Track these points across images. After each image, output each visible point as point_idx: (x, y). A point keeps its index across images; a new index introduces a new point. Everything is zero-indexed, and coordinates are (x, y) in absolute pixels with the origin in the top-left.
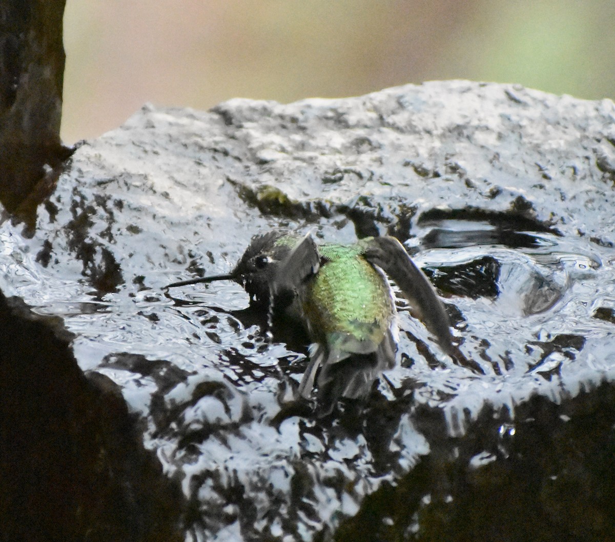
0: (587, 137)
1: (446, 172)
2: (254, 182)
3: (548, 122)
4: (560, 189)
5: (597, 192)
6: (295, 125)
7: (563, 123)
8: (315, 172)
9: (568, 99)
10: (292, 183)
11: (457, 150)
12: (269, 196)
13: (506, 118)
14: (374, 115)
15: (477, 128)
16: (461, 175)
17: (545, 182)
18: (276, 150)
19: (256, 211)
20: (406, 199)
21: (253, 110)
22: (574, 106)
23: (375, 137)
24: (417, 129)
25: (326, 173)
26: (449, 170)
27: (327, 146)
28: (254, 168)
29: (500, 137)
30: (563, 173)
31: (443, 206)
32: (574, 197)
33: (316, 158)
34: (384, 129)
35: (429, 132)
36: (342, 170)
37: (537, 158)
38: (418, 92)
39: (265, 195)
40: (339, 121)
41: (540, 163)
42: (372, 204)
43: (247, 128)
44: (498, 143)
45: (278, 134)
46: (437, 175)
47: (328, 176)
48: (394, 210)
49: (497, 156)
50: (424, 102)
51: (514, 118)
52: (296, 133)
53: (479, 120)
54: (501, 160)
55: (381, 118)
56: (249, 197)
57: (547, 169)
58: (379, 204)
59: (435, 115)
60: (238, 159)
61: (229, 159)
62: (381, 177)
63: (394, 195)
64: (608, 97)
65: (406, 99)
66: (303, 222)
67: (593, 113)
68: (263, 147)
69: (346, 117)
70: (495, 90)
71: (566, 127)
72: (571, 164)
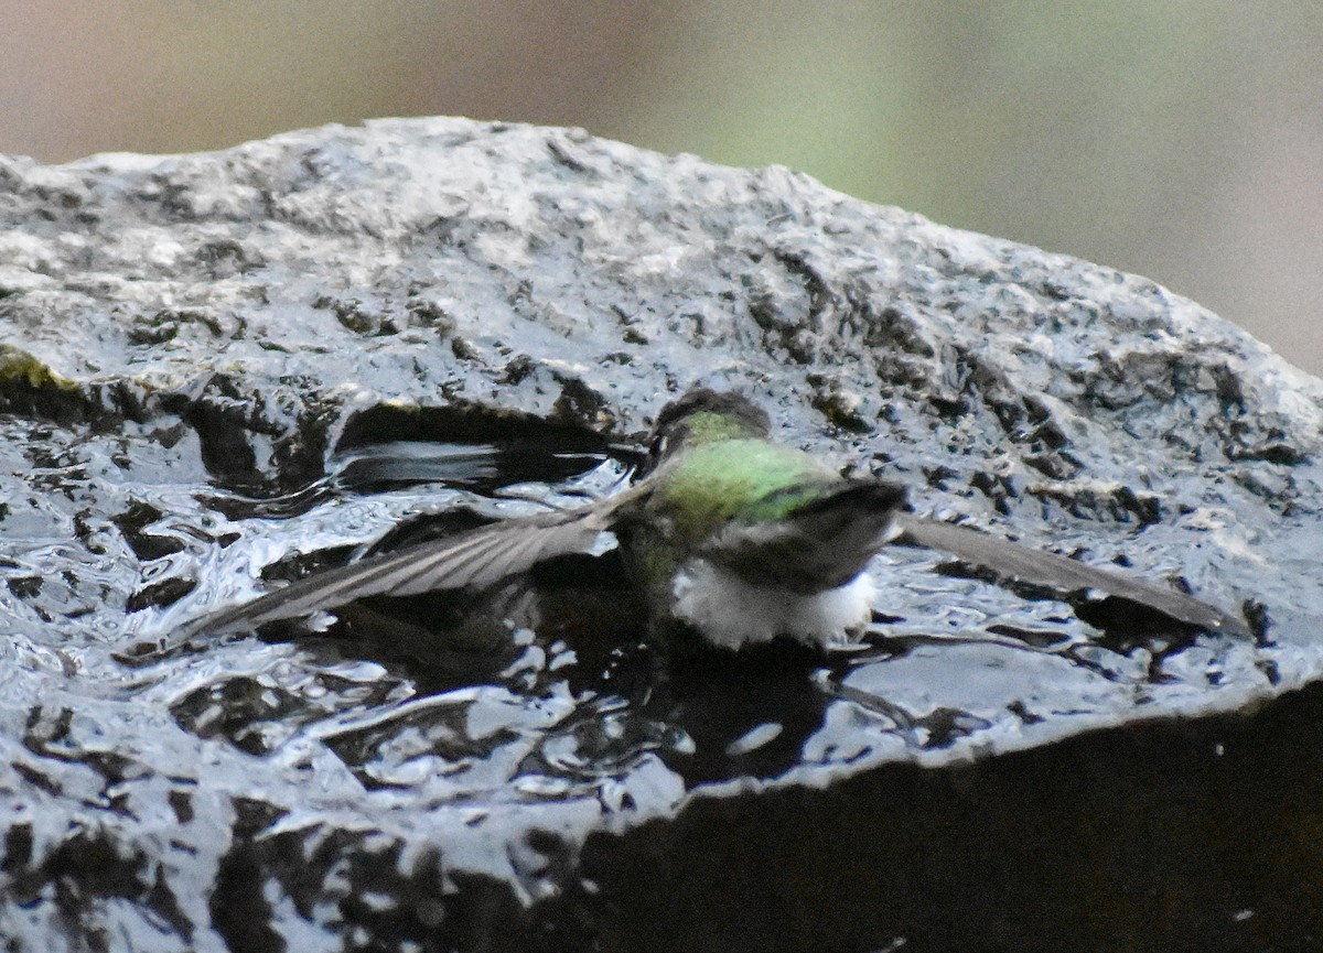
0: (730, 251)
1: (410, 324)
3: (643, 214)
4: (665, 366)
5: (750, 374)
7: (676, 216)
10: (60, 343)
11: (437, 274)
14: (249, 192)
15: (483, 224)
16: (443, 331)
20: (317, 383)
22: (703, 179)
23: (252, 242)
24: (347, 226)
25: (139, 319)
29: (534, 245)
33: (118, 288)
34: (272, 225)
36: (175, 315)
37: (615, 295)
40: (172, 204)
41: (622, 306)
44: (528, 261)
45: (32, 232)
46: (388, 329)
47: (143, 328)
48: (291, 405)
49: (525, 288)
51: (568, 204)
55: (266, 198)
58: (256, 393)
59: (388, 194)
62: (263, 332)
63: (289, 372)
64: (779, 161)
66: (83, 430)
67: (745, 197)
69: (186, 195)
71: (683, 227)
72: (692, 311)
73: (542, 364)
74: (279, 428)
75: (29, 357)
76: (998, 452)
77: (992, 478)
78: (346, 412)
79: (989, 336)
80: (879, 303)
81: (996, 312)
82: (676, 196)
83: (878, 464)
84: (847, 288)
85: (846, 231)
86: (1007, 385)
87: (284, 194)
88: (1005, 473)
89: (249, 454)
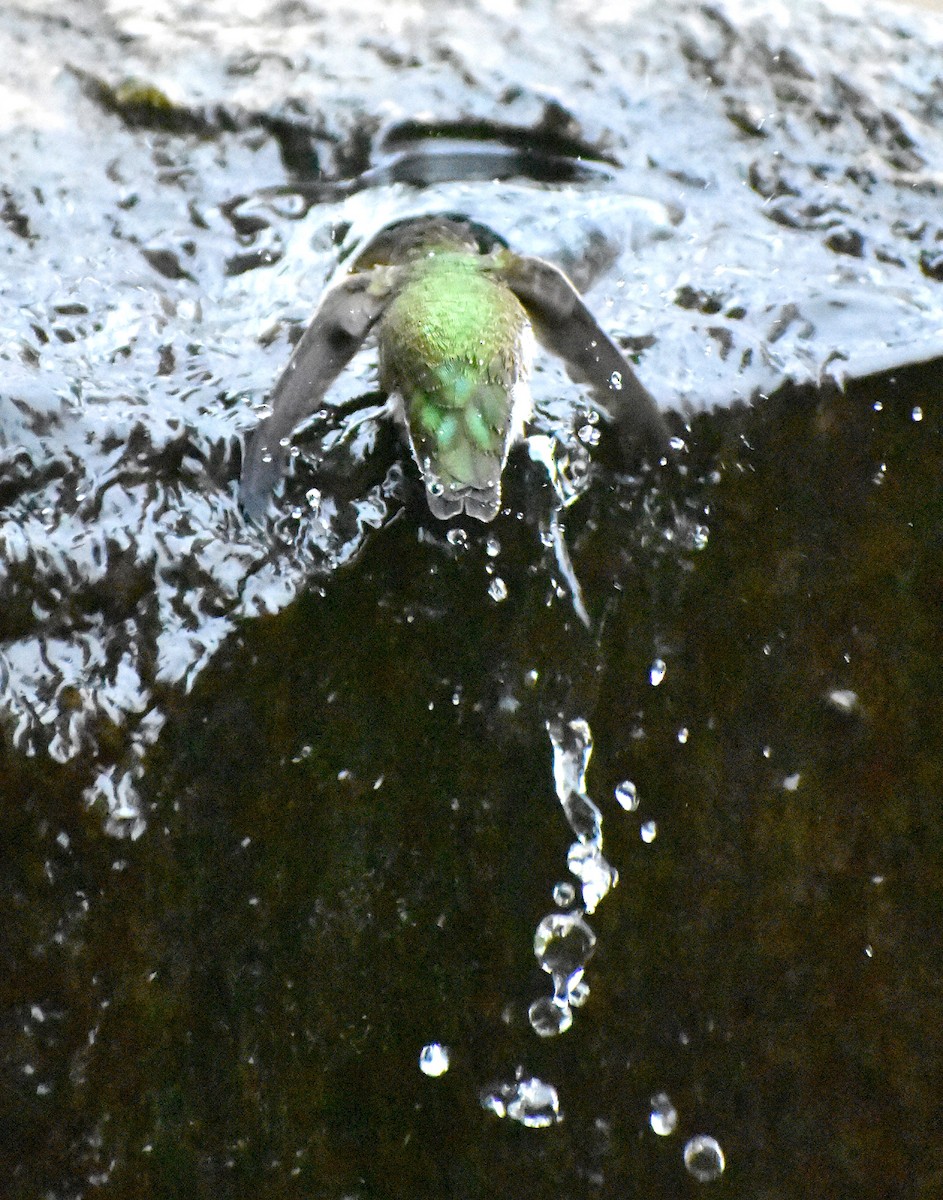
2: (112, 70)
12: (137, 94)
19: (115, 121)
28: (112, 48)
31: (425, 116)
39: (129, 93)
46: (415, 63)
56: (104, 97)
60: (86, 33)
66: (192, 138)
75: (151, 85)
78: (386, 126)
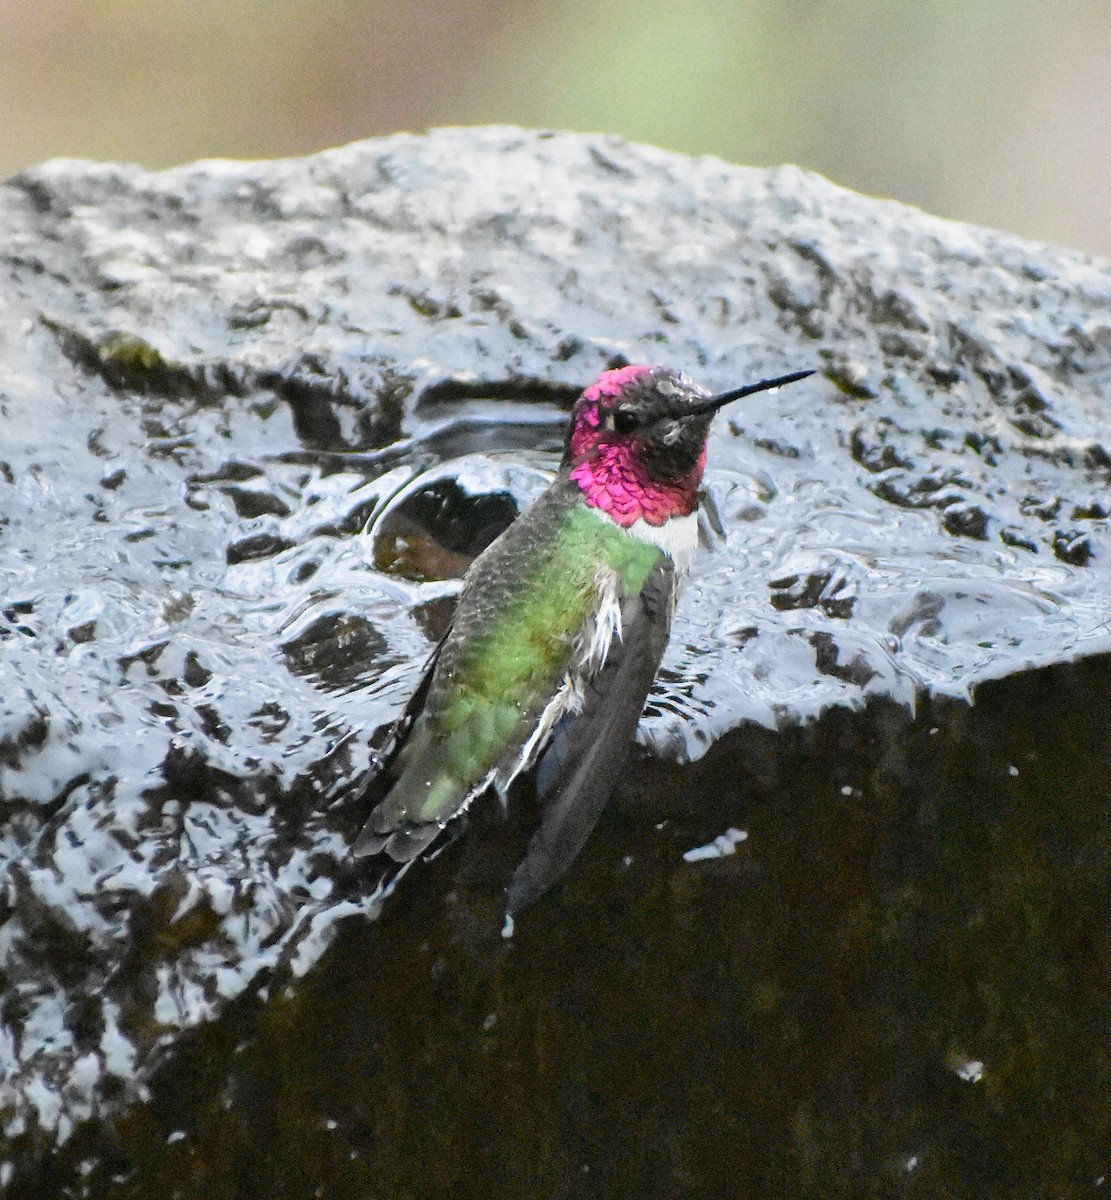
0: (748, 241)
1: (473, 309)
2: (94, 324)
3: (673, 210)
4: (695, 343)
5: (769, 349)
6: (174, 214)
7: (702, 211)
8: (213, 307)
9: (713, 165)
10: (168, 327)
11: (495, 264)
12: (123, 351)
13: (590, 201)
14: (330, 194)
17: (667, 329)
18: (137, 262)
19: (98, 383)
20: (393, 361)
21: (93, 182)
22: (725, 179)
23: (333, 238)
24: (416, 222)
25: (236, 307)
26: (478, 303)
27: (240, 253)
28: (93, 296)
29: (580, 239)
30: (702, 310)
31: (466, 376)
32: (724, 359)
33: (216, 278)
34: (352, 222)
35: (439, 228)
36: (268, 302)
37: (651, 281)
38: (416, 149)
39: (115, 350)
40: (263, 205)
41: (657, 291)
42: (328, 369)
43: (80, 218)
45: (141, 230)
46: (454, 313)
47: (241, 314)
48: (371, 381)
49: (573, 277)
50: (430, 170)
51: (608, 203)
52: (178, 229)
53: (541, 205)
54: (582, 284)
55: (345, 199)
56: (84, 355)
57: (670, 303)
58: (340, 371)
59: (451, 194)
60: (62, 279)
61: (45, 280)
62: (345, 317)
63: (369, 352)
64: (790, 161)
65: (394, 162)
66: (190, 404)
67: (761, 193)
68: (110, 256)
69: (273, 196)
70: (570, 146)
71: (708, 220)
72: (718, 293)
73: (589, 343)
74: (361, 401)
75: (141, 340)
76: (987, 415)
77: (981, 437)
78: (419, 387)
79: (977, 313)
80: (881, 286)
81: (982, 293)
82: (702, 194)
83: (882, 427)
84: (852, 273)
85: (851, 222)
86: (993, 356)
87: (360, 195)
88: (993, 434)
89: (334, 425)
